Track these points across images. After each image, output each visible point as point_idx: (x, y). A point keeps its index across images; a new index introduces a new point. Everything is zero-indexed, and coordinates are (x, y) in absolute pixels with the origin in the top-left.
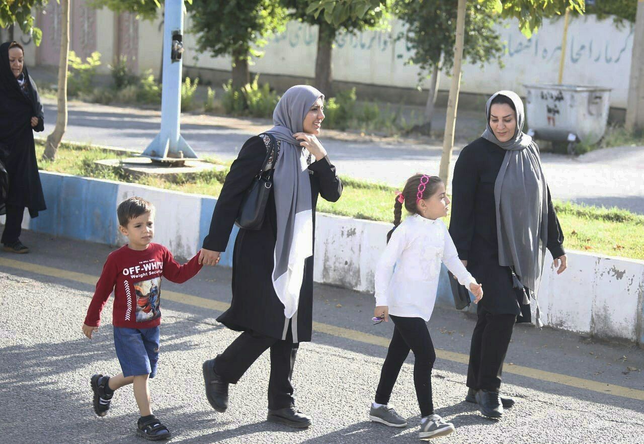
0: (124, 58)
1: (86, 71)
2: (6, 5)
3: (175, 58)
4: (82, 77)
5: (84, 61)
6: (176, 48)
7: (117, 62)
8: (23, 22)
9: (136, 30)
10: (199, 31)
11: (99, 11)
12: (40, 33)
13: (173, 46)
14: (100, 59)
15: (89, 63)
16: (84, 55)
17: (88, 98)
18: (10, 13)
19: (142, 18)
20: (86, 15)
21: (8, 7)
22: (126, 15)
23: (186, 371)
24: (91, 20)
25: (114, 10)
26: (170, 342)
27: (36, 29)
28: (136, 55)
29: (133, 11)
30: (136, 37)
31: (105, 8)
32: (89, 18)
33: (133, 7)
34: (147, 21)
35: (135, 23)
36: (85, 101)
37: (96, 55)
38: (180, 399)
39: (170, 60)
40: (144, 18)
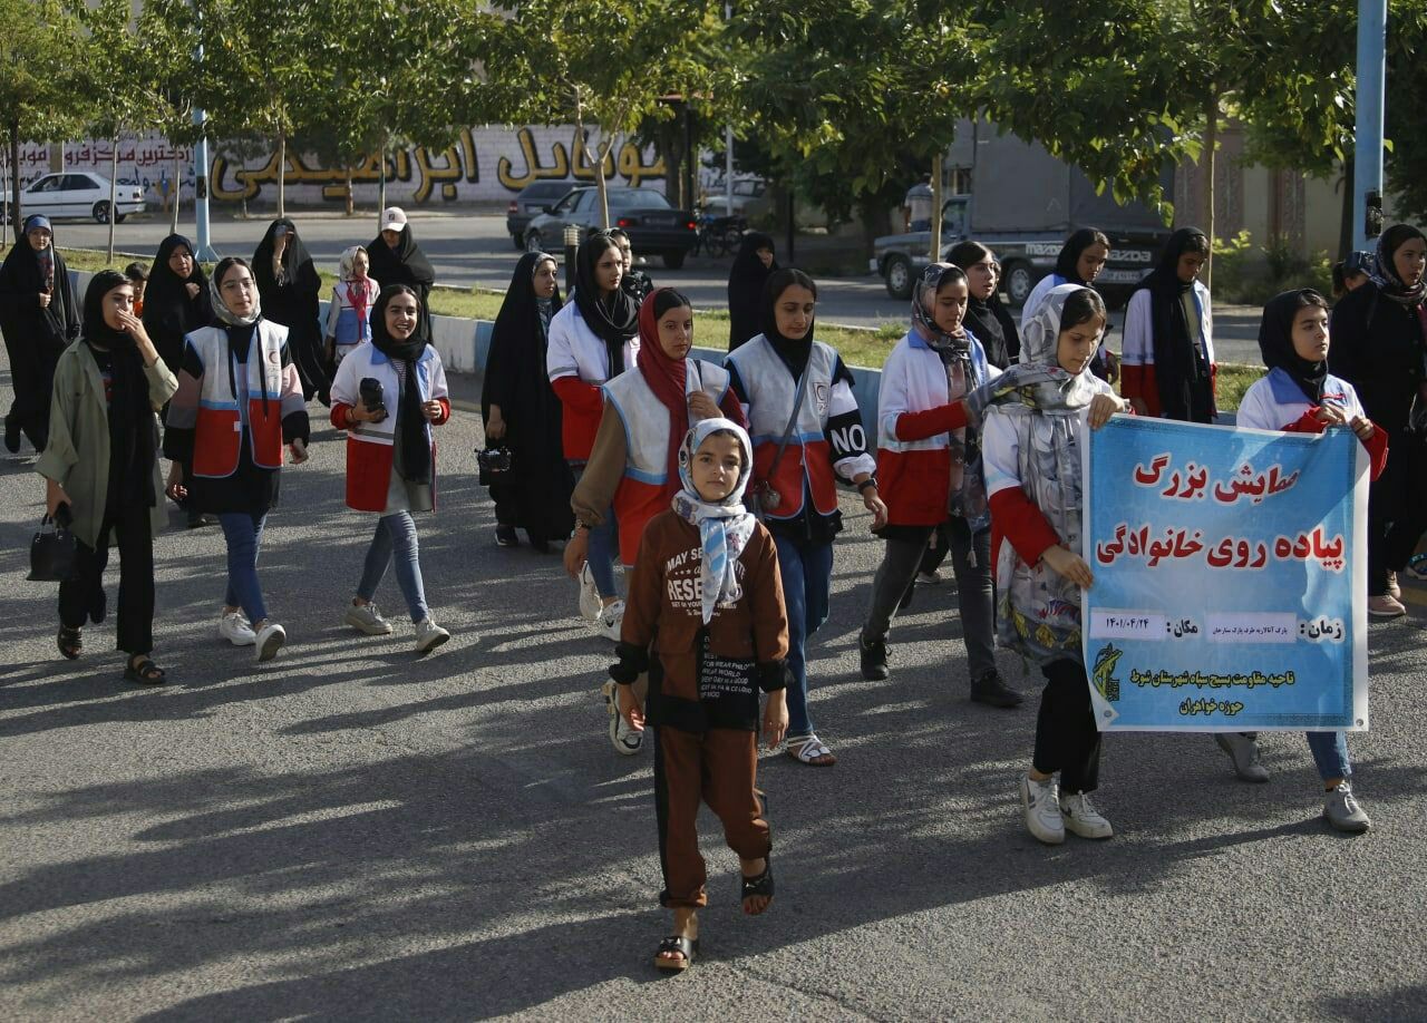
0: (1285, 236)
1: (1229, 256)
2: (1124, 174)
3: (1371, 232)
4: (1224, 267)
5: (1227, 244)
6: (1372, 216)
7: (1274, 243)
8: (1147, 196)
9: (1302, 192)
10: (1397, 190)
11: (1247, 171)
12: (1170, 207)
13: (1368, 215)
14: (1250, 240)
15: (1234, 246)
16: (1227, 235)
17: (1232, 296)
18: (1129, 184)
19: (1311, 176)
20: (1228, 177)
21: (1127, 176)
22: (1286, 172)
23: (1411, 703)
24: (1235, 184)
25: (1270, 167)
26: (1382, 659)
27: (1165, 203)
28: (1303, 229)
29: (1296, 166)
30: (1302, 204)
31: (1257, 165)
32: (1232, 182)
33: (1297, 161)
34: (1320, 180)
35: (1300, 182)
36: (1229, 302)
37: (1243, 235)
38: (1406, 746)
39: (1363, 236)
40: (1315, 176)
